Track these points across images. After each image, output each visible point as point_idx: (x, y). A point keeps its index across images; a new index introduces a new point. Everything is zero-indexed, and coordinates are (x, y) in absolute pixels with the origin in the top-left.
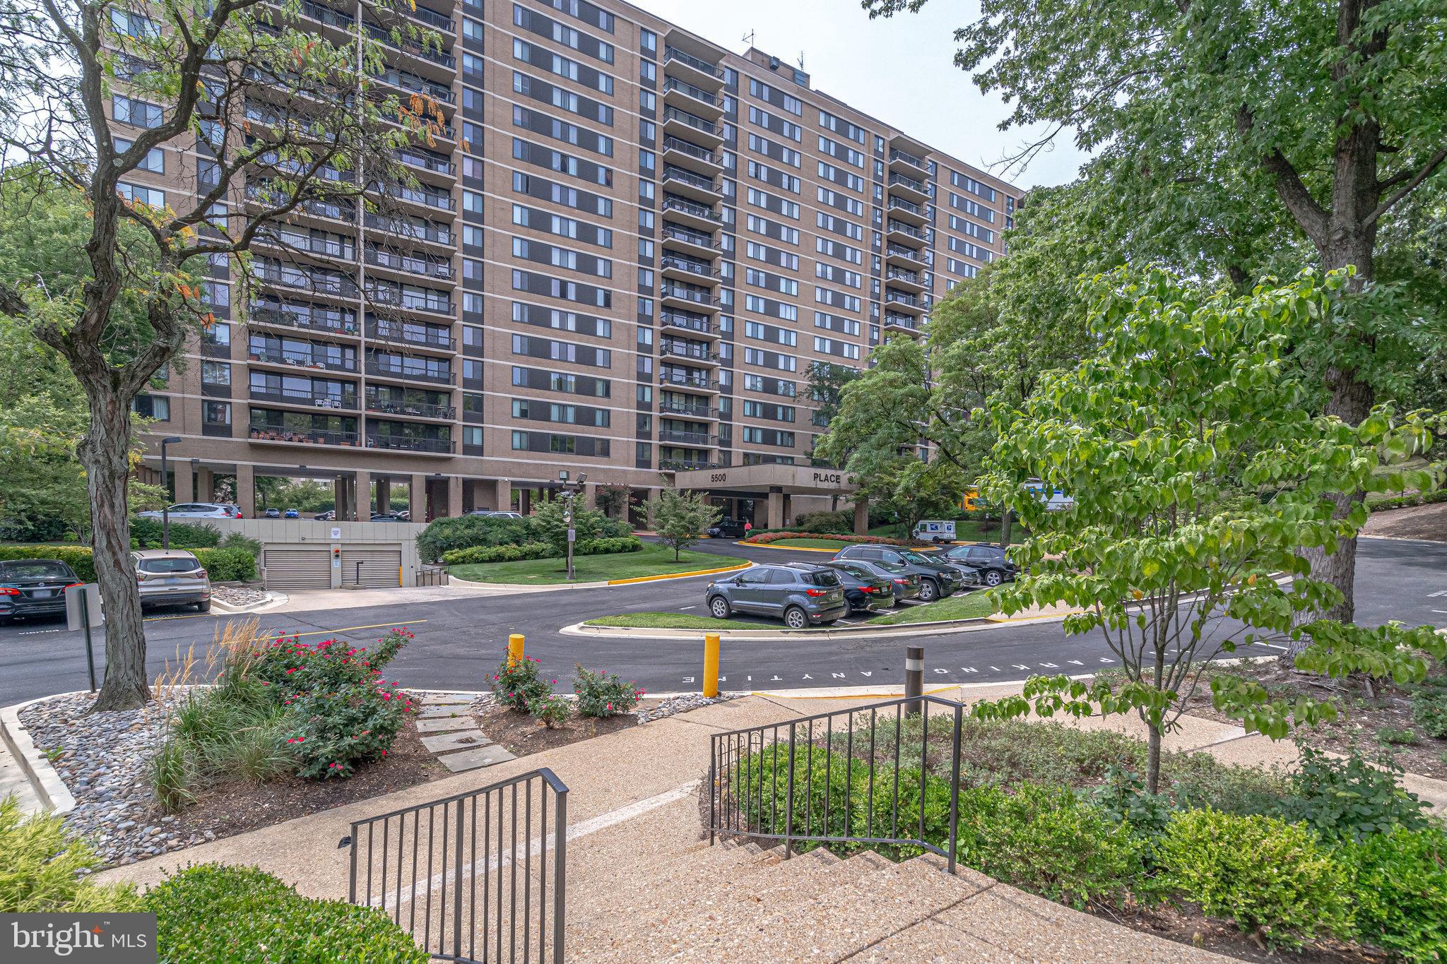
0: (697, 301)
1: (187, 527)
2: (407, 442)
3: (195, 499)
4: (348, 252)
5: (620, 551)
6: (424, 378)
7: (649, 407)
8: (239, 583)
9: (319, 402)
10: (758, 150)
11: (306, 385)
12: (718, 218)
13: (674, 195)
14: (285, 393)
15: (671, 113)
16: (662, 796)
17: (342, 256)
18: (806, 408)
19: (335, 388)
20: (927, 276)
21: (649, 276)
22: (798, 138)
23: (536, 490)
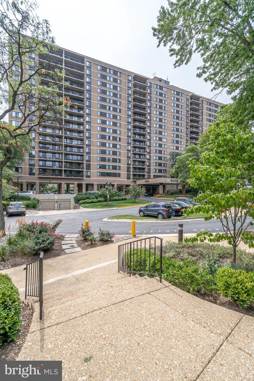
0: (142, 138)
1: (24, 196)
2: (73, 175)
3: (27, 190)
4: (61, 132)
5: (121, 200)
6: (77, 160)
7: (130, 165)
8: (33, 209)
9: (54, 167)
10: (157, 101)
11: (51, 163)
12: (147, 118)
13: (136, 114)
14: (47, 165)
15: (135, 94)
16: (113, 261)
17: (59, 133)
18: (169, 163)
19: (57, 164)
20: (201, 129)
21: (130, 133)
22: (166, 97)
23: (103, 186)
